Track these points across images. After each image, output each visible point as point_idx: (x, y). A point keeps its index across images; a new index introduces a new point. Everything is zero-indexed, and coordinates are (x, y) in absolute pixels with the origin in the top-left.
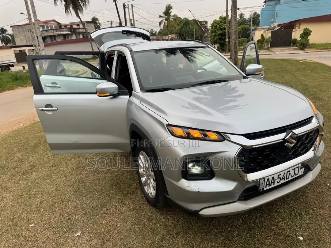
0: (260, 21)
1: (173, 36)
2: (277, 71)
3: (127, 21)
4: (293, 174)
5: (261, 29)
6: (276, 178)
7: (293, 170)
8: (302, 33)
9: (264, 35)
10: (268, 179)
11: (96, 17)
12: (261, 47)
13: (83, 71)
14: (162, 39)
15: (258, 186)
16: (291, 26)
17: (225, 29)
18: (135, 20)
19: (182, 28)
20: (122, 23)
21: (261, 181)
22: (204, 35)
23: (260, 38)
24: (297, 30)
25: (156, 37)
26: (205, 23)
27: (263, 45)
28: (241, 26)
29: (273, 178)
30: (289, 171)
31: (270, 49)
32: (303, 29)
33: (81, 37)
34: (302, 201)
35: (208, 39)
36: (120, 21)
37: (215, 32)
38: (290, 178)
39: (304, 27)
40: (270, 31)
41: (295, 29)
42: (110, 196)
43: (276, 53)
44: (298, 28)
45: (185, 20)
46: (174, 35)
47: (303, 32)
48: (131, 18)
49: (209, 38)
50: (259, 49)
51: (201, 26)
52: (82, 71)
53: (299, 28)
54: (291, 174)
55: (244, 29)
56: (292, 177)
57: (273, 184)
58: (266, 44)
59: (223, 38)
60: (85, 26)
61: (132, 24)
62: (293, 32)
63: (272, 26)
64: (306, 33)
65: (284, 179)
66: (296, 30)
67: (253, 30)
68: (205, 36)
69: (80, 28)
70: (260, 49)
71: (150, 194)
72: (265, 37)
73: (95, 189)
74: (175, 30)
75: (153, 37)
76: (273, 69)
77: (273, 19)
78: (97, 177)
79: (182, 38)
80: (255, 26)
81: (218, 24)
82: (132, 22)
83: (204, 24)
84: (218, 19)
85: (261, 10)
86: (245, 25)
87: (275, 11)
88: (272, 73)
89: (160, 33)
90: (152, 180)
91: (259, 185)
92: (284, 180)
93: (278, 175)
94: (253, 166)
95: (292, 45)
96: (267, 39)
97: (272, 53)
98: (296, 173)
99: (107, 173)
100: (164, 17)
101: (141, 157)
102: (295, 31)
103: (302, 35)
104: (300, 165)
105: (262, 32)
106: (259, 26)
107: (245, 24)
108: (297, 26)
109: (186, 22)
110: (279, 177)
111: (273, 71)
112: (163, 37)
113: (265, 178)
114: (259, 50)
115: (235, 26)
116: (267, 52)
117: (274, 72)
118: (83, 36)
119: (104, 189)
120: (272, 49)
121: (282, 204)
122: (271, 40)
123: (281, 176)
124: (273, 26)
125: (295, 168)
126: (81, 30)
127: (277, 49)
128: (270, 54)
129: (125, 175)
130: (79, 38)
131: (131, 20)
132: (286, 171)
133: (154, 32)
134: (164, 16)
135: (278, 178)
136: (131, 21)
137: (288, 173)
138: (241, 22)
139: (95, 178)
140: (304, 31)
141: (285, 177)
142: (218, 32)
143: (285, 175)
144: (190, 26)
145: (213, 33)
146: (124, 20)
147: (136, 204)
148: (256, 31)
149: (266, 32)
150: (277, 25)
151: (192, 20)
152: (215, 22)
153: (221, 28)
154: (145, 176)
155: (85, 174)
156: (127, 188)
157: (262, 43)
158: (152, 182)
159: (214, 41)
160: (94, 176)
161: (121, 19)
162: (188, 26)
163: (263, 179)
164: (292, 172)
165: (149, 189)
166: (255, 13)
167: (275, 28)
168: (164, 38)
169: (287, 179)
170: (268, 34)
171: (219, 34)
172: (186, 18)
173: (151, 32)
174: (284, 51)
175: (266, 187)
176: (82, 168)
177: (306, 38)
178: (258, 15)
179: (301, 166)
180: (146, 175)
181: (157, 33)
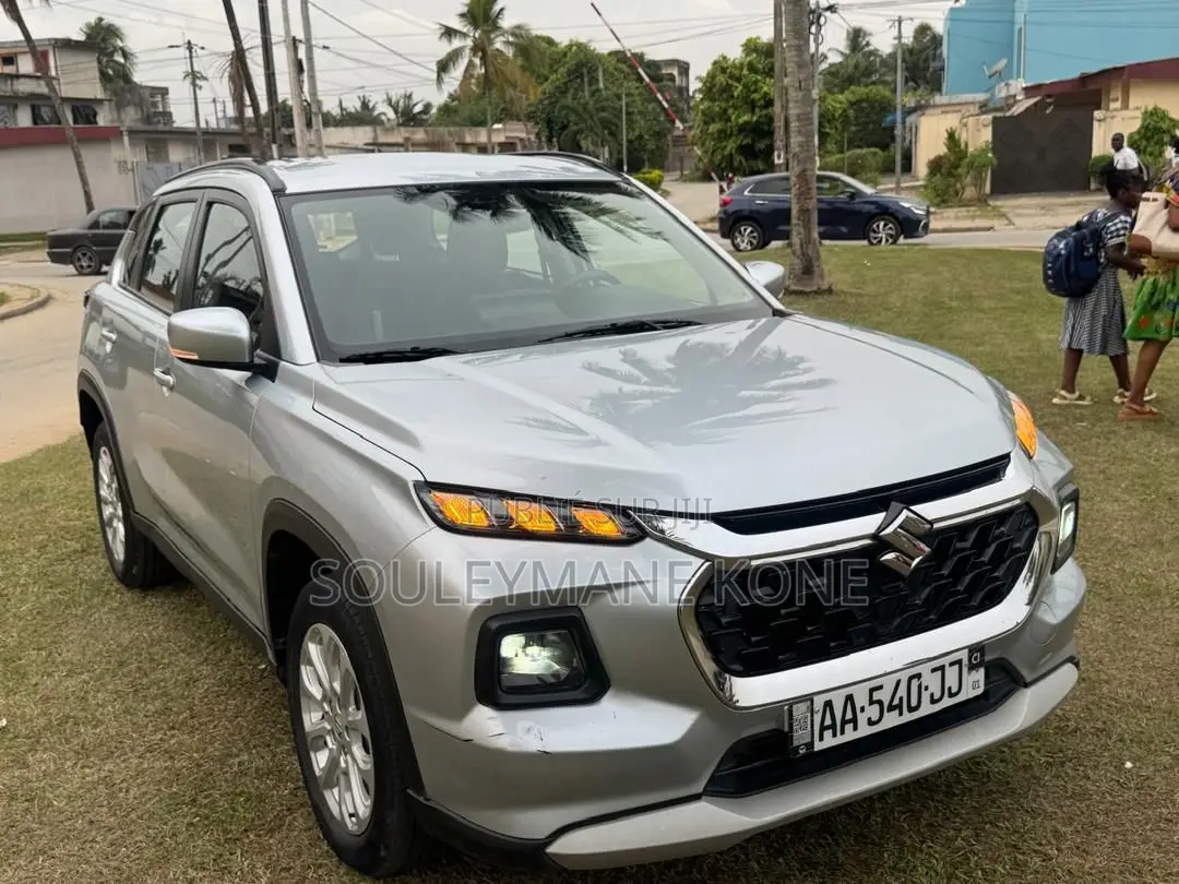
0: (942, 69)
1: (514, 131)
2: (1004, 308)
3: (274, 47)
4: (936, 689)
5: (948, 108)
6: (861, 699)
7: (934, 670)
8: (1139, 132)
9: (963, 137)
10: (828, 704)
11: (108, 20)
12: (945, 191)
13: (32, 298)
14: (458, 144)
15: (786, 729)
16: (1087, 93)
17: (769, 103)
18: (314, 42)
19: (562, 90)
20: (247, 54)
21: (800, 710)
22: (670, 131)
23: (942, 150)
24: (1113, 117)
25: (426, 132)
26: (675, 73)
27: (959, 185)
28: (852, 88)
29: (850, 698)
30: (919, 676)
31: (991, 203)
32: (1139, 114)
33: (24, 119)
34: (1007, 828)
35: (687, 149)
36: (236, 45)
37: (724, 116)
38: (927, 709)
39: (1145, 99)
40: (989, 117)
41: (1107, 109)
42: (161, 844)
43: (1018, 221)
44: (1117, 105)
45: (576, 53)
46: (520, 125)
47: (1142, 127)
48: (293, 34)
49: (693, 144)
50: (939, 199)
51: (653, 85)
52: (26, 294)
53: (1125, 106)
54: (926, 688)
55: (864, 105)
56: (933, 701)
57: (849, 727)
58: (968, 179)
59: (761, 145)
60: (48, 68)
61: (299, 63)
62: (1096, 124)
63: (1000, 92)
64: (1155, 129)
65: (900, 706)
66: (1109, 114)
67: (909, 112)
68: (676, 133)
69: (18, 76)
70: (943, 201)
71: (351, 815)
72: (966, 145)
73: (91, 822)
74: (525, 103)
75: (414, 133)
76: (985, 297)
77: (1005, 61)
78: (103, 774)
79: (558, 142)
80: (919, 92)
81: (738, 80)
82: (302, 54)
83: (671, 74)
84: (735, 54)
85: (946, 19)
86: (874, 83)
87: (1012, 23)
88: (980, 315)
89: (446, 110)
90: (358, 750)
91: (791, 725)
92: (901, 714)
93: (872, 691)
94: (757, 644)
95: (1093, 186)
96: (974, 157)
97: (996, 223)
98: (950, 688)
99: (148, 755)
100: (465, 35)
101: (313, 649)
102: (1104, 120)
103: (1137, 137)
104: (964, 655)
105: (951, 121)
106: (939, 90)
107: (874, 78)
108: (1113, 95)
109: (581, 64)
110: (876, 696)
111: (987, 304)
112: (462, 136)
113: (815, 698)
114: (938, 206)
115: (800, 94)
116: (973, 218)
117: (991, 309)
118: (36, 118)
119: (133, 816)
120: (998, 203)
121: (923, 842)
122: (995, 162)
123: (884, 696)
124: (1003, 94)
125: (944, 666)
126: (24, 87)
127: (1024, 201)
128: (989, 229)
129: (237, 760)
130: (10, 125)
131: (294, 40)
132: (904, 676)
133: (418, 109)
134: (465, 30)
135: (872, 702)
136: (296, 49)
137: (915, 683)
138: (850, 70)
139: (87, 779)
140: (1144, 120)
141: (901, 699)
142: (738, 117)
143: (902, 692)
144: (601, 85)
145: (713, 121)
146: (258, 41)
147: (281, 870)
148: (923, 114)
149: (971, 119)
150: (1026, 89)
151: (610, 54)
152: (721, 66)
153: (753, 100)
154: (328, 739)
155: (43, 761)
156: (246, 810)
157: (950, 174)
158: (359, 759)
159: (718, 157)
160: (87, 771)
161: (242, 33)
162: (590, 85)
163: (807, 700)
164: (932, 682)
165: (347, 796)
166: (923, 30)
167: (1016, 102)
168: (469, 139)
169: (911, 709)
170: (978, 130)
171: (743, 129)
172: (579, 45)
173: (401, 104)
174: (1056, 215)
175: (821, 739)
176: (28, 741)
177: (1157, 152)
178: (936, 41)
179: (970, 660)
180: (331, 732)
181: (434, 111)
